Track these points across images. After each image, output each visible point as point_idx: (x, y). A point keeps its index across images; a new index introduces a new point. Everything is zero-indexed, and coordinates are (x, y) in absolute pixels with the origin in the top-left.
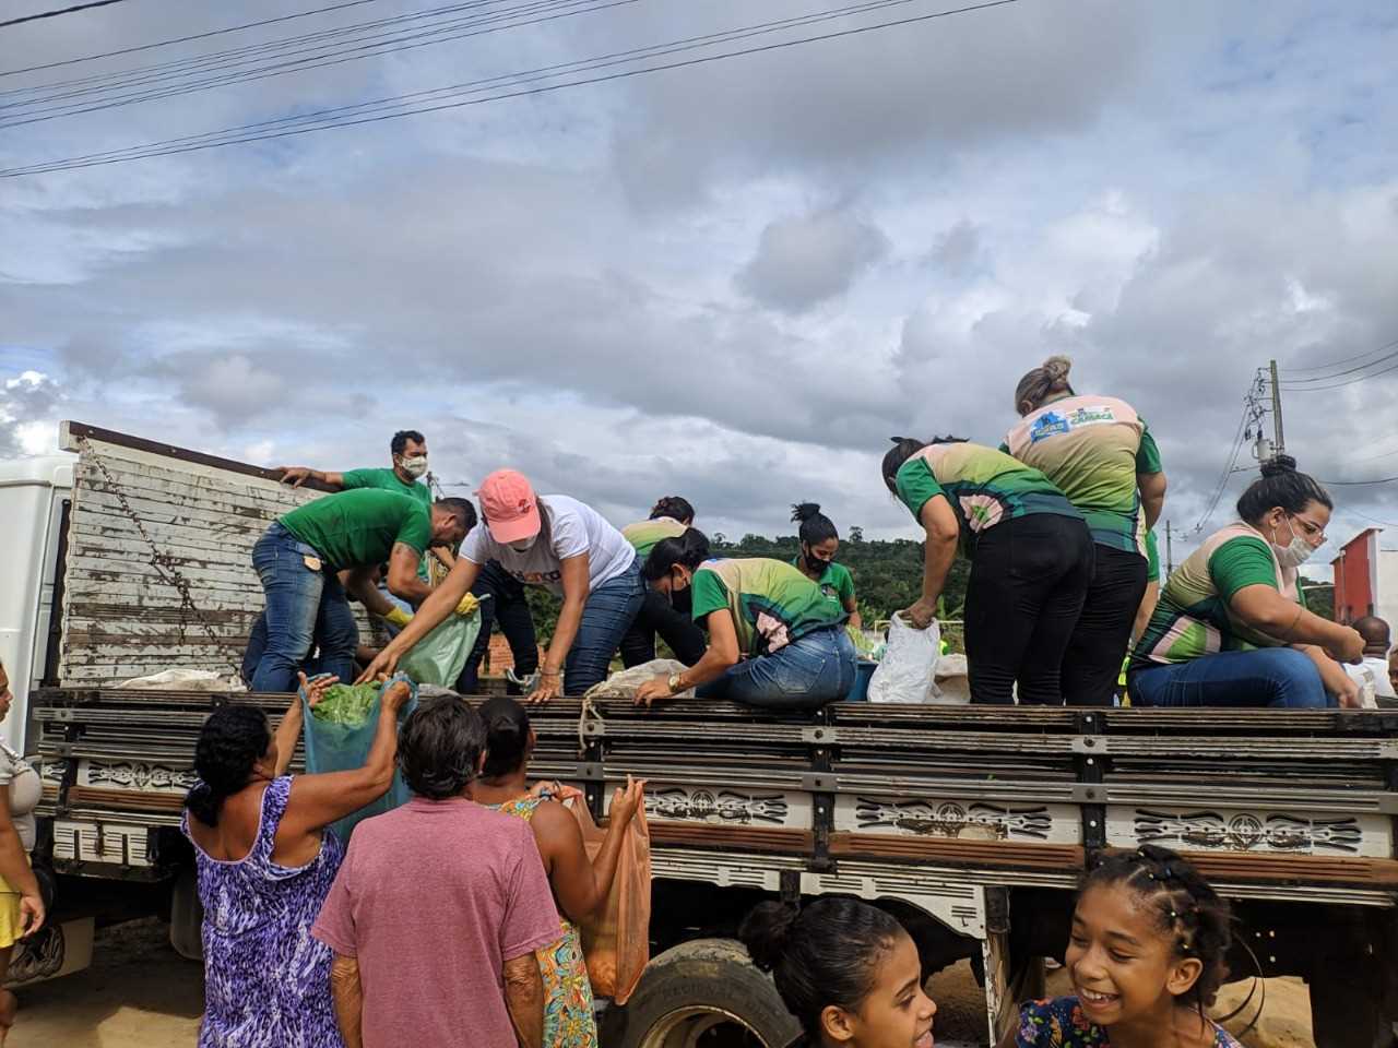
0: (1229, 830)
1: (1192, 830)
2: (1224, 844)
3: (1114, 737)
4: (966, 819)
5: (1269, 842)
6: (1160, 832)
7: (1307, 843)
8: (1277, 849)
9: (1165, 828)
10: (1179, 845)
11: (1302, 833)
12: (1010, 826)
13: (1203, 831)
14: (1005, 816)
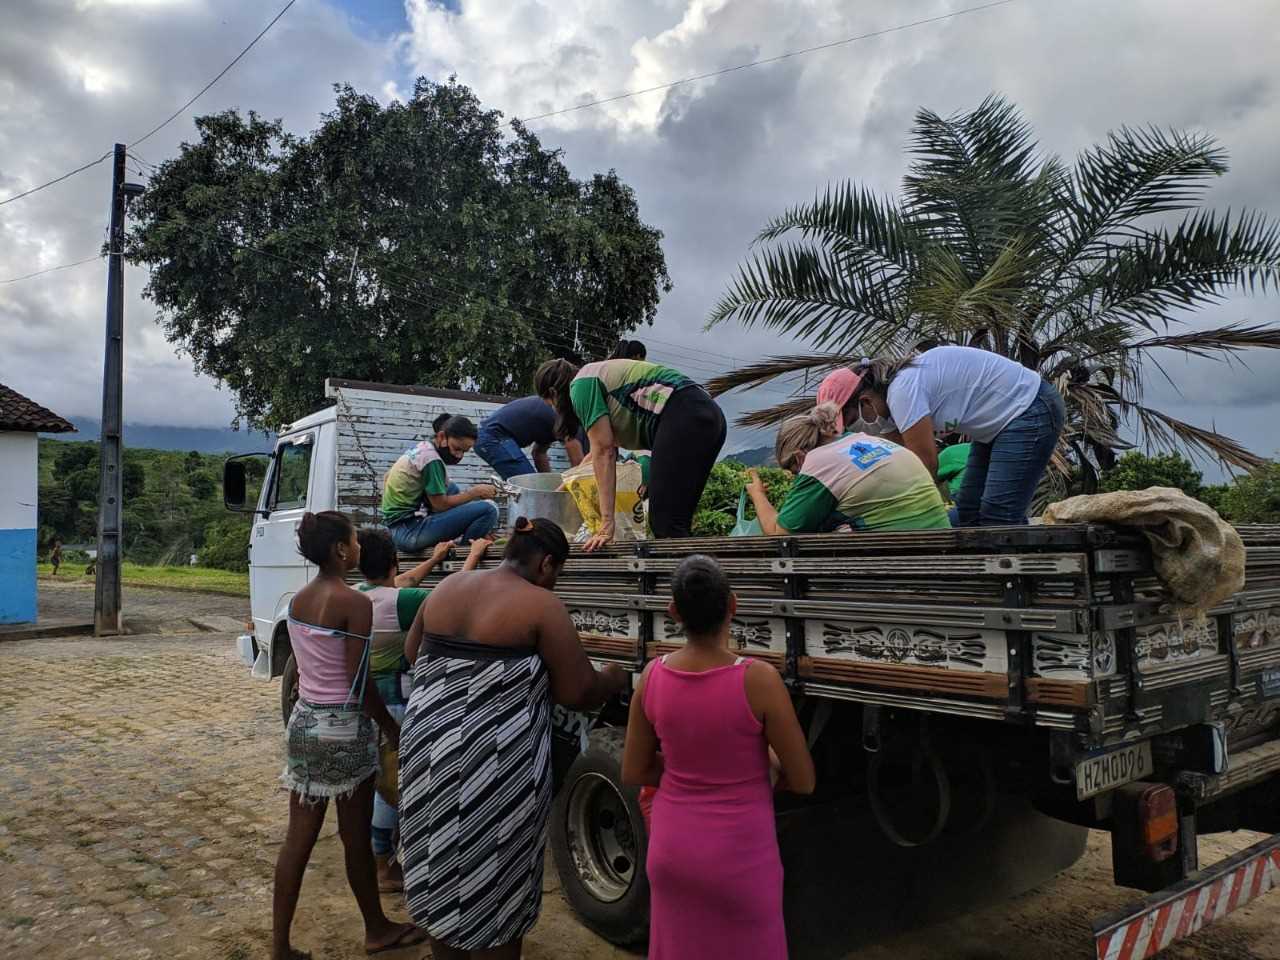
0: (887, 643)
1: (861, 643)
2: (884, 656)
3: (797, 559)
5: (916, 656)
6: (840, 644)
7: (943, 658)
8: (924, 663)
9: (844, 641)
10: (853, 657)
11: (940, 647)
12: (748, 637)
13: (869, 644)
14: (744, 630)
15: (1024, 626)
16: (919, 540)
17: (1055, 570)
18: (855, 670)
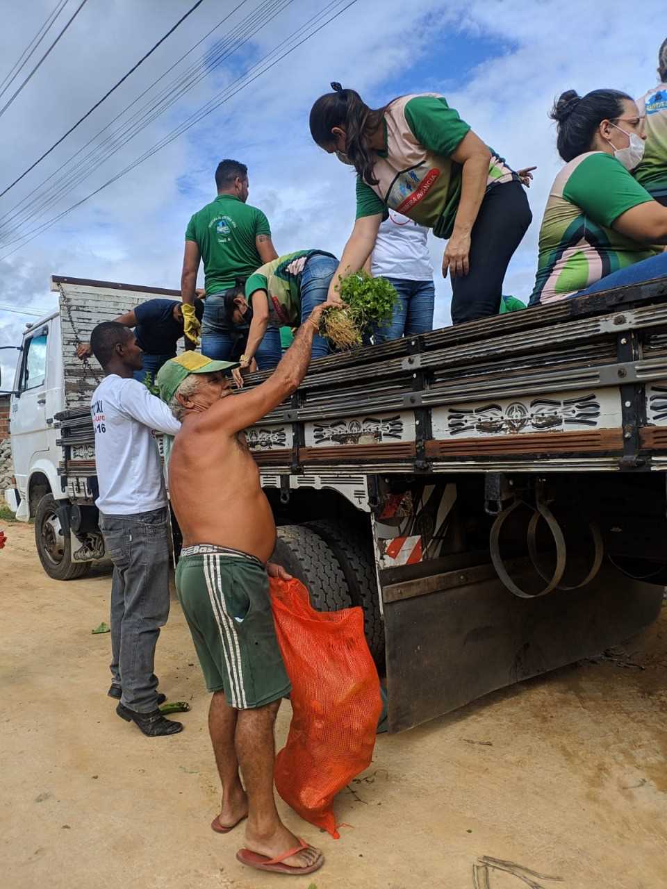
0: (506, 417)
1: (482, 421)
2: (503, 429)
3: (423, 355)
4: (361, 431)
5: (533, 424)
6: (463, 425)
7: (559, 422)
8: (538, 429)
9: (466, 421)
10: (475, 434)
11: (556, 413)
12: (383, 432)
13: (489, 420)
14: (380, 425)
15: (638, 377)
16: (536, 315)
18: (476, 444)
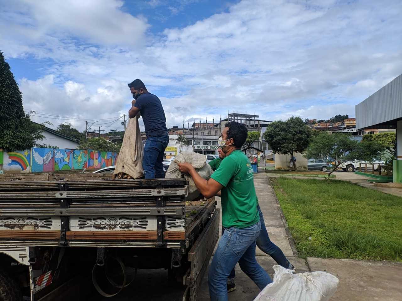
0: (108, 223)
1: (96, 224)
2: (106, 228)
3: (69, 192)
4: (25, 223)
5: (120, 227)
6: (86, 225)
7: (131, 227)
8: (123, 229)
9: (88, 223)
10: (92, 229)
11: (130, 223)
12: (39, 225)
13: (99, 224)
14: (38, 221)
15: (165, 213)
16: (124, 184)
17: (177, 194)
18: (94, 234)
